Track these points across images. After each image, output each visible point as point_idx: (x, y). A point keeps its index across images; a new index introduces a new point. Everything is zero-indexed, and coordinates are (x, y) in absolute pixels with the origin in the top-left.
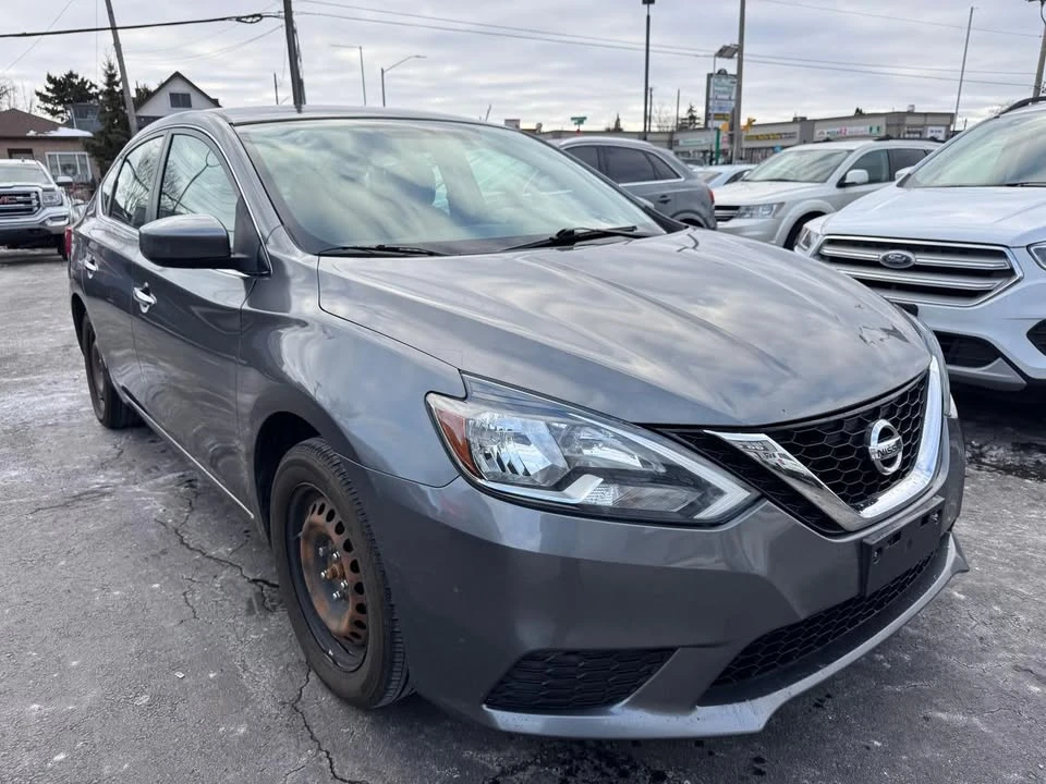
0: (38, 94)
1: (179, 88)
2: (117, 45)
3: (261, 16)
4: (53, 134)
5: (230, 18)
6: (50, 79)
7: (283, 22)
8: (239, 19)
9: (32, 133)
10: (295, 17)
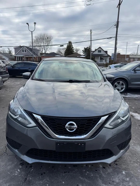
0: (83, 50)
1: (100, 49)
2: (91, 43)
3: (111, 38)
4: (81, 57)
5: (106, 38)
6: (85, 48)
7: (115, 38)
8: (107, 38)
9: (78, 56)
10: (117, 37)
